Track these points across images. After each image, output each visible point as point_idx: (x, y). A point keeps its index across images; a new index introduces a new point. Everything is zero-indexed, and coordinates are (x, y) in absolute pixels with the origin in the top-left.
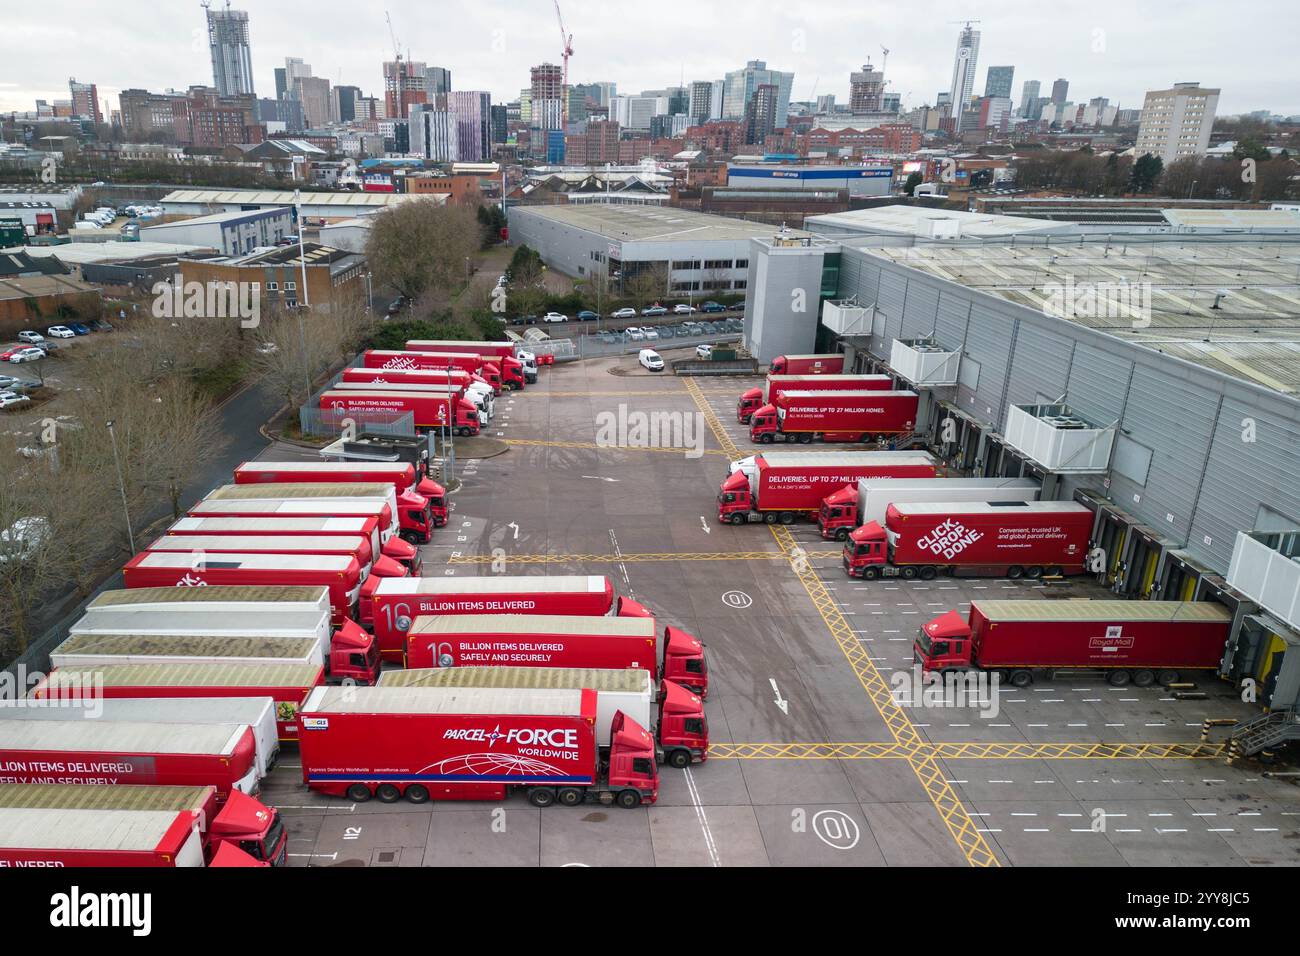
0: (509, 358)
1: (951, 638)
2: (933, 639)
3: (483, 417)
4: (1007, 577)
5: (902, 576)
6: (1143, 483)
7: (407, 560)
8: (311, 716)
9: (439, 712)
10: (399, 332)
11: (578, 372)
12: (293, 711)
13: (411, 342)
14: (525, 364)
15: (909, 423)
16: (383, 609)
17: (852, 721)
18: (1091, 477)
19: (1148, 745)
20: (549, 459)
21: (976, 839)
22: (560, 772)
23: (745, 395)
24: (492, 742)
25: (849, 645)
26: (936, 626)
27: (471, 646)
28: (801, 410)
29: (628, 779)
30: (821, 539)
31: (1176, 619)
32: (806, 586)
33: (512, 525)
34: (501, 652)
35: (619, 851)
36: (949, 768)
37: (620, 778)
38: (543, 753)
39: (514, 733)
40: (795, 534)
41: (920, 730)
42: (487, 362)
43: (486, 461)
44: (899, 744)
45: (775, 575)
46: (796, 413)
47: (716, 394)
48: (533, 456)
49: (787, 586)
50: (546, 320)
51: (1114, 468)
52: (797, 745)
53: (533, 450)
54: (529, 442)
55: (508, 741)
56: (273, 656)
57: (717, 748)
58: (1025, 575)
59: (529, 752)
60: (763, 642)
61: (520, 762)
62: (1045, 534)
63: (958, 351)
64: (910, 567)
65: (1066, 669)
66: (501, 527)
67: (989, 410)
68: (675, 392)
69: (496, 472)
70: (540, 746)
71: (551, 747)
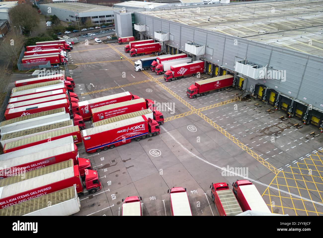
0: (65, 44)
1: (194, 89)
2: (191, 90)
3: (67, 59)
4: (192, 76)
5: (175, 80)
6: (212, 55)
7: (76, 97)
8: (86, 137)
9: (115, 128)
10: (32, 40)
11: (81, 45)
12: (76, 137)
13: (37, 43)
14: (69, 45)
15: (160, 49)
16: (81, 109)
17: (183, 109)
18: (201, 55)
19: (228, 101)
20: (89, 67)
21: (214, 124)
22: (142, 133)
23: (126, 47)
24: (127, 131)
25: (174, 95)
26: (191, 88)
27: (107, 113)
29: (155, 131)
30: (157, 75)
31: (226, 78)
32: (160, 85)
33: (91, 84)
34: (114, 112)
35: (158, 145)
36: (203, 112)
37: (153, 131)
39: (132, 128)
41: (194, 107)
42: (61, 46)
43: (74, 70)
44: (193, 111)
45: (153, 84)
46: (139, 50)
47: (116, 47)
48: (85, 67)
49: (156, 86)
50: (66, 33)
51: (206, 53)
52: (177, 116)
53: (83, 65)
54: (81, 64)
55: (131, 130)
56: (64, 126)
57: (166, 120)
58: (195, 75)
59: (135, 131)
60: (159, 98)
62: (197, 67)
63: (168, 33)
64: (177, 78)
65: (211, 91)
66: (88, 85)
67: (177, 45)
68: (107, 48)
69: (78, 72)
70: (137, 129)
71: (140, 129)
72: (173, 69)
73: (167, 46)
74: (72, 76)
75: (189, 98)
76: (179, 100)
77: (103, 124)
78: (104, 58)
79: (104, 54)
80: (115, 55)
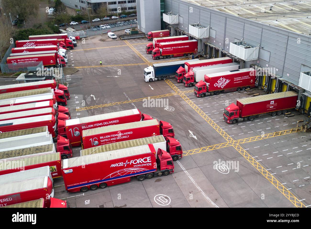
0: (67, 39)
1: (234, 111)
2: (229, 112)
3: (66, 60)
4: (237, 91)
5: (211, 95)
6: (269, 61)
7: (67, 113)
8: (66, 169)
9: (108, 160)
10: (25, 33)
11: (89, 41)
12: (55, 169)
13: (30, 37)
14: (72, 41)
16: (69, 130)
17: (214, 138)
18: (253, 61)
19: (286, 130)
20: (93, 72)
21: (257, 164)
22: (147, 170)
23: (148, 45)
24: (126, 165)
25: (205, 117)
26: (229, 108)
27: (104, 137)
28: (166, 48)
29: (166, 167)
30: (185, 87)
31: (286, 97)
32: (187, 102)
33: (92, 95)
34: (113, 137)
35: (169, 188)
36: (244, 146)
37: (163, 167)
38: (141, 165)
39: (132, 161)
40: (177, 86)
41: (232, 137)
42: (60, 41)
43: (72, 75)
44: (229, 142)
45: (177, 100)
46: (165, 50)
47: (136, 45)
48: (88, 72)
49: (182, 103)
50: (71, 24)
51: (260, 58)
52: (203, 148)
53: (87, 69)
54: (85, 67)
55: (130, 164)
56: (41, 152)
57: (185, 153)
58: (241, 90)
59: (137, 166)
60: (182, 120)
61: (133, 169)
62: (245, 78)
63: (208, 27)
64: (213, 92)
65: (261, 114)
66: (88, 97)
67: (220, 44)
68: (123, 46)
69: (78, 79)
70: (140, 163)
71: (143, 163)
72: (207, 80)
73: (206, 46)
74: (69, 84)
75: (227, 123)
76: (211, 125)
77: (94, 153)
78: (116, 61)
79: (117, 55)
80: (132, 56)
